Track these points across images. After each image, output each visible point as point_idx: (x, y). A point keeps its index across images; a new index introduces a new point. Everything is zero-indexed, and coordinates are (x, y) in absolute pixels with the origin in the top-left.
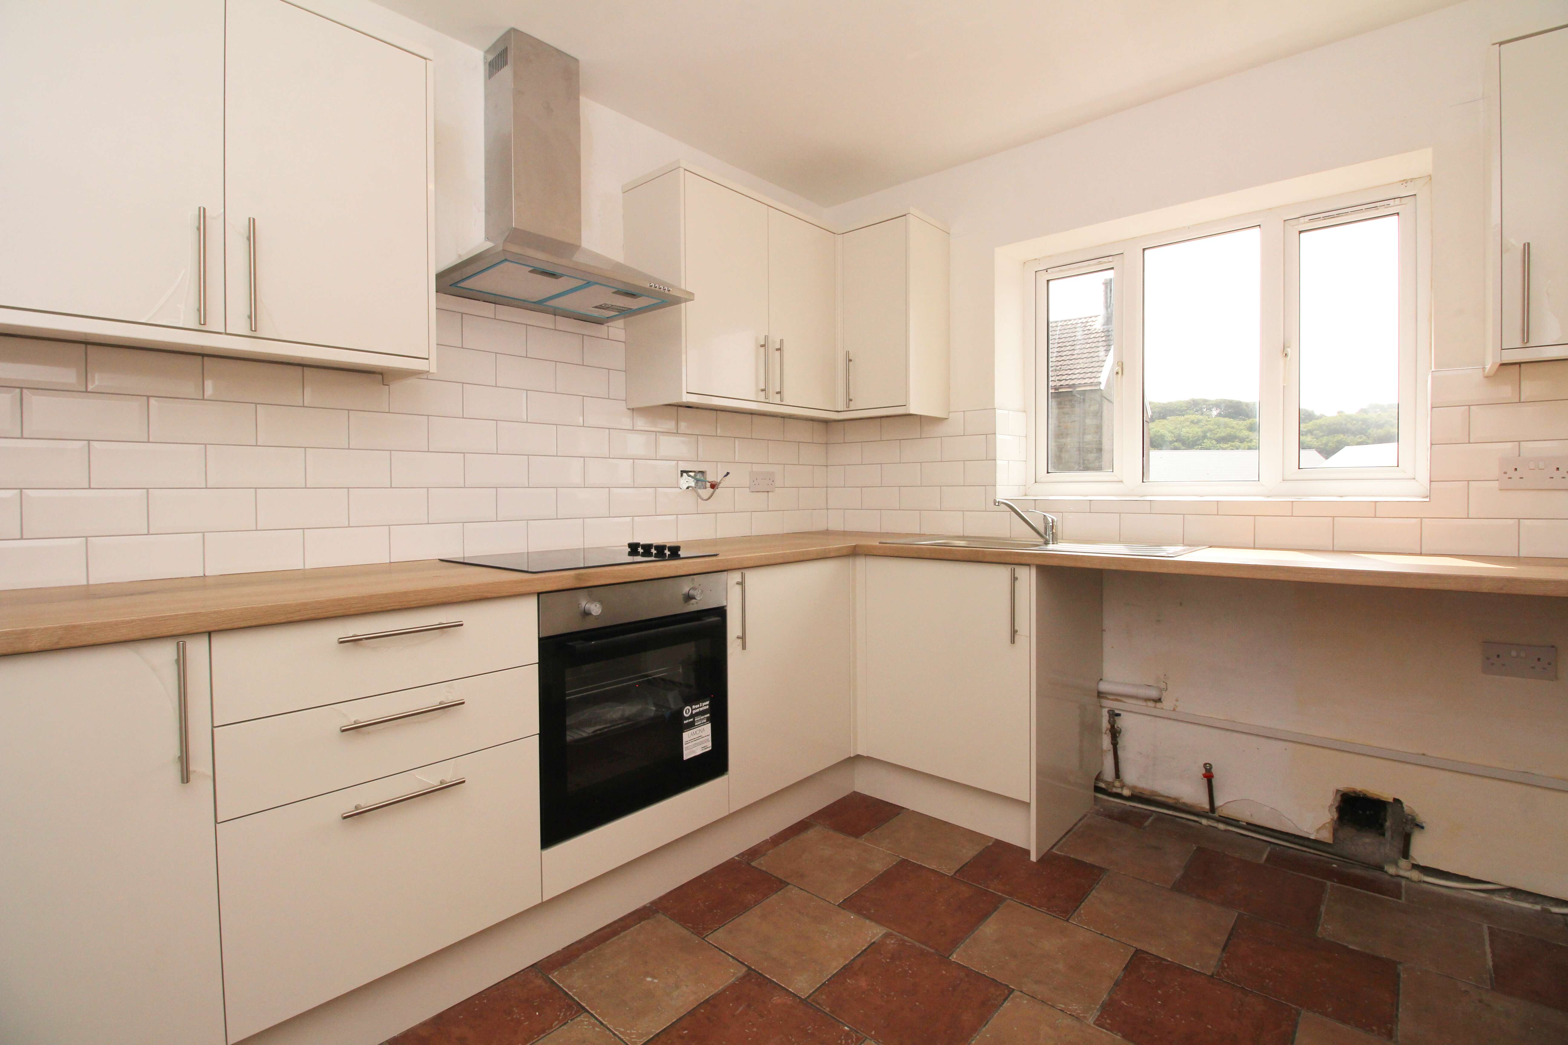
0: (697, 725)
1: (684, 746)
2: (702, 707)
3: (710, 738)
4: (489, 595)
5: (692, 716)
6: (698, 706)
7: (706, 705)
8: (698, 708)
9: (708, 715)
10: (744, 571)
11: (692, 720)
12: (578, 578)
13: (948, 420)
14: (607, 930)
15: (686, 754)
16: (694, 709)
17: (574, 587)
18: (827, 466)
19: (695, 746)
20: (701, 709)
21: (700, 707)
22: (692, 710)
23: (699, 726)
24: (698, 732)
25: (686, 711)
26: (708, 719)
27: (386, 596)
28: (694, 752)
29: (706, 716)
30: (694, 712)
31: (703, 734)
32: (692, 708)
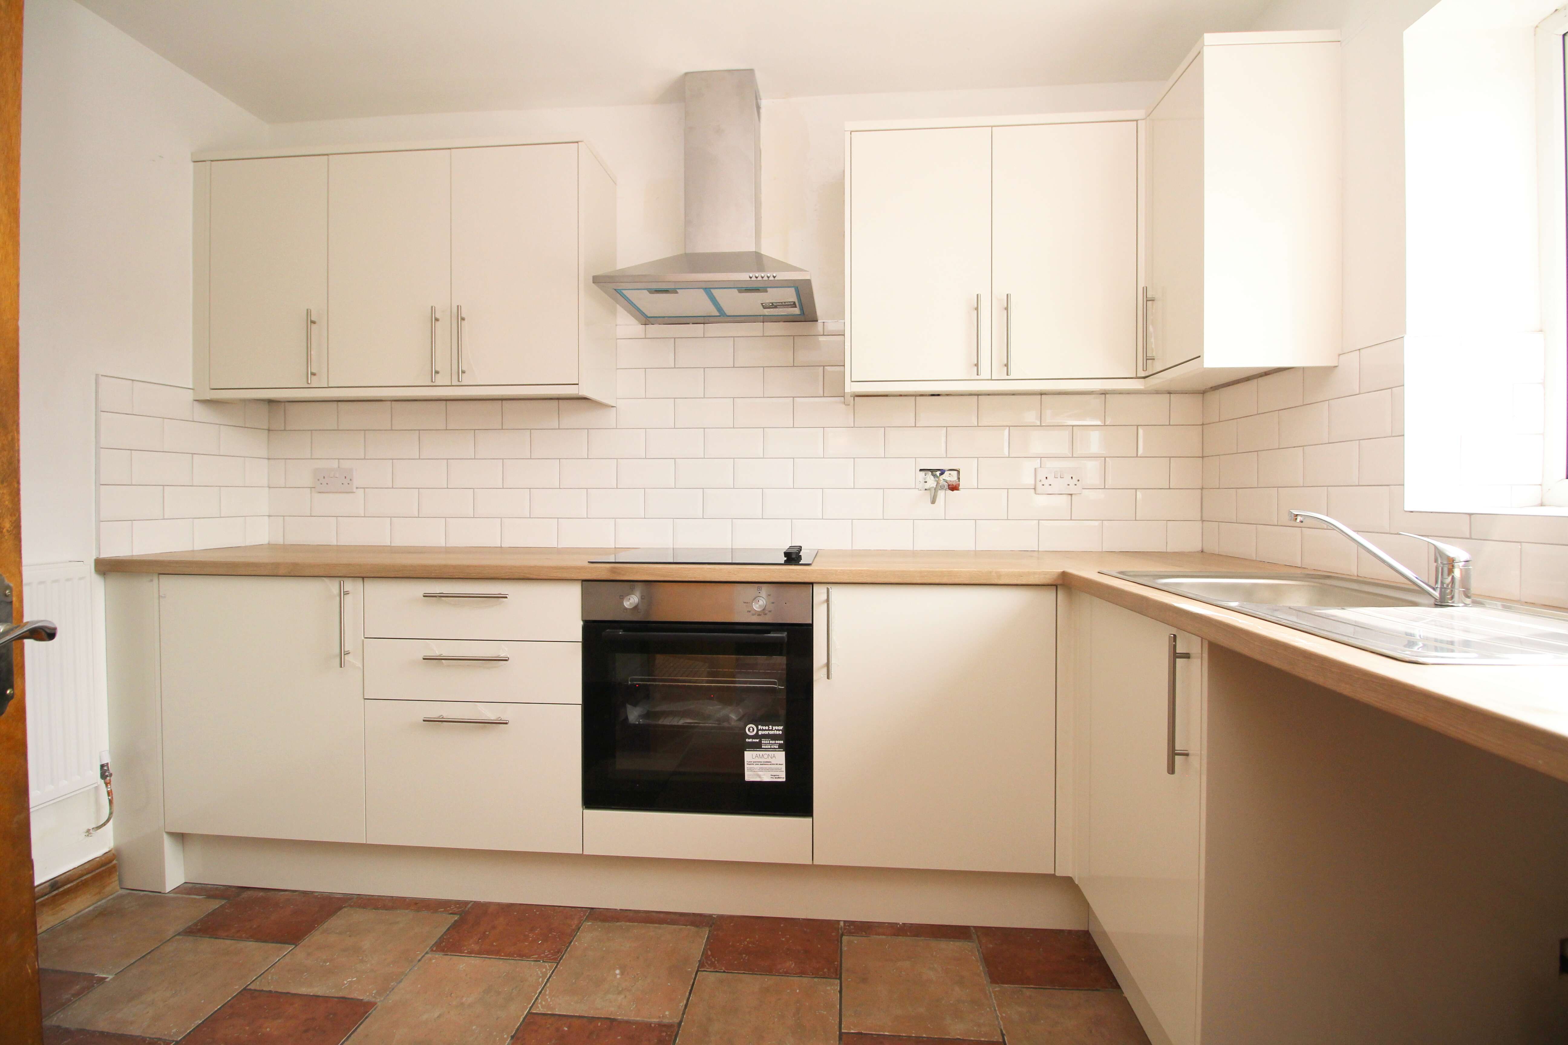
0: (764, 748)
1: (746, 766)
2: (772, 730)
3: (783, 767)
4: (531, 576)
5: (756, 736)
6: (767, 728)
7: (779, 730)
8: (766, 730)
9: (782, 742)
10: (829, 586)
11: (758, 740)
12: (613, 571)
13: (1338, 367)
14: (662, 916)
15: (748, 775)
16: (760, 730)
17: (608, 579)
18: (1203, 457)
19: (761, 770)
20: (771, 732)
21: (769, 730)
22: (758, 730)
23: (766, 750)
24: (766, 756)
25: (749, 729)
26: (780, 746)
27: (454, 567)
28: (760, 776)
29: (778, 742)
30: (760, 733)
31: (773, 761)
32: (757, 728)
